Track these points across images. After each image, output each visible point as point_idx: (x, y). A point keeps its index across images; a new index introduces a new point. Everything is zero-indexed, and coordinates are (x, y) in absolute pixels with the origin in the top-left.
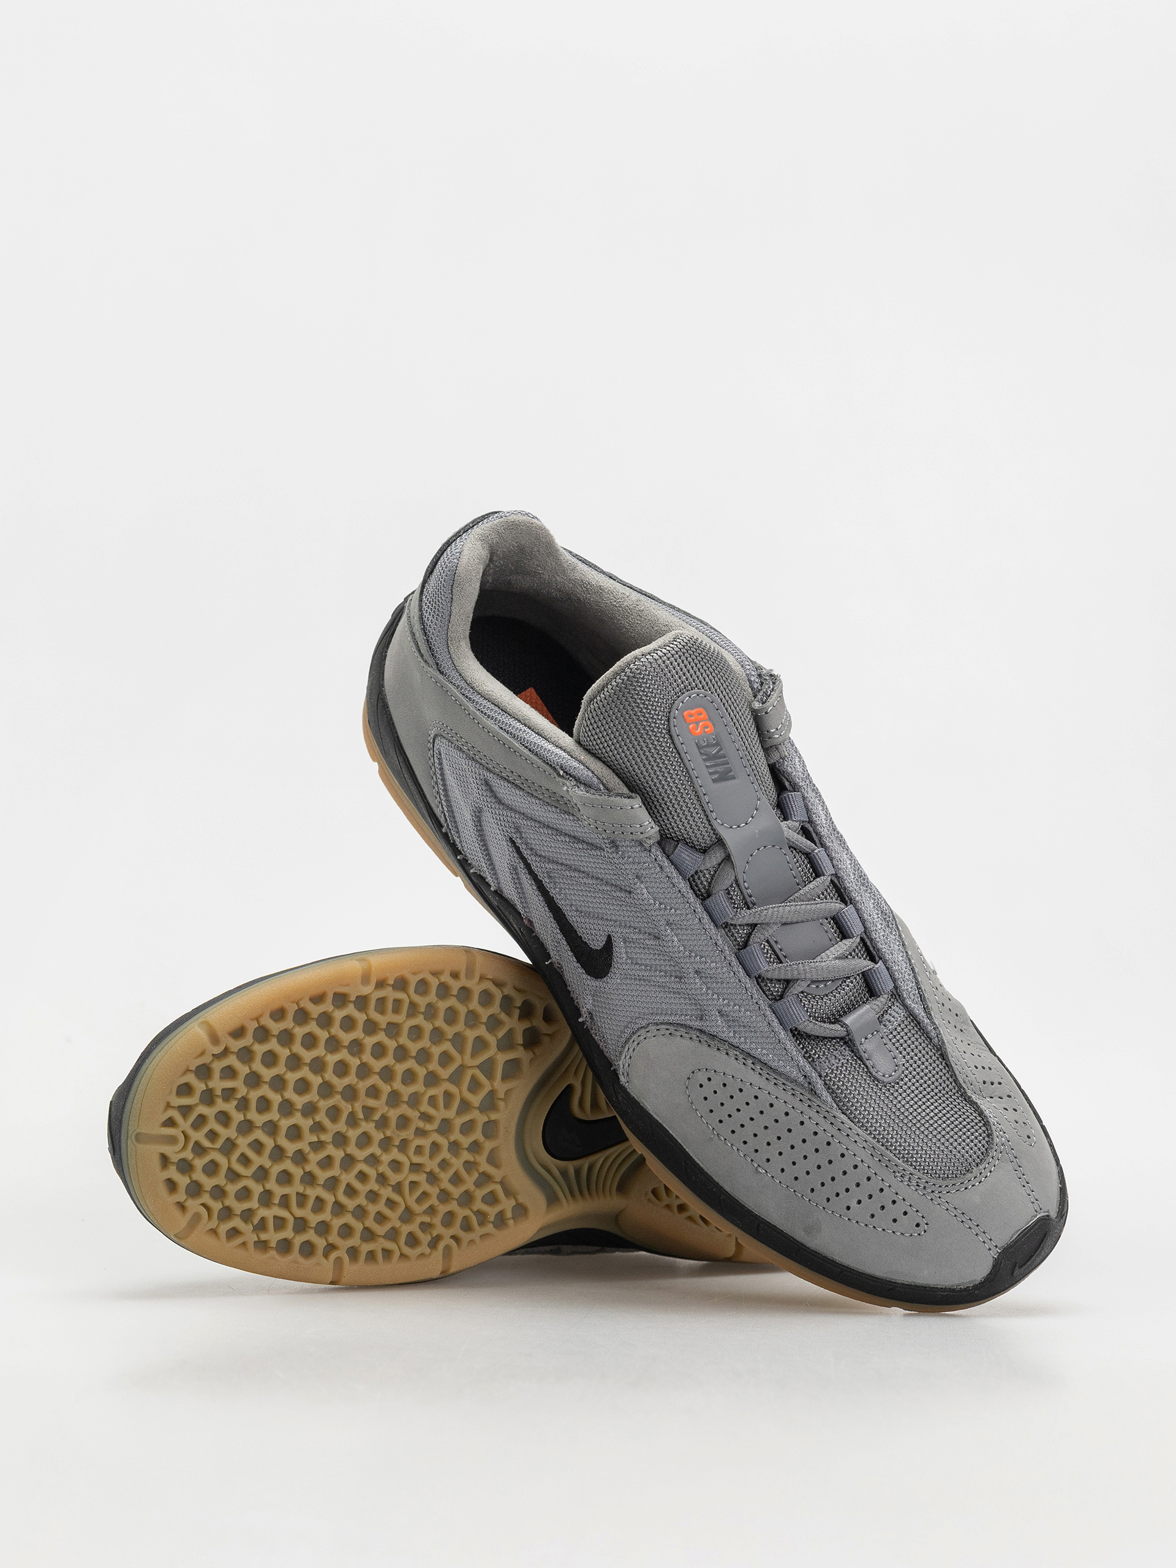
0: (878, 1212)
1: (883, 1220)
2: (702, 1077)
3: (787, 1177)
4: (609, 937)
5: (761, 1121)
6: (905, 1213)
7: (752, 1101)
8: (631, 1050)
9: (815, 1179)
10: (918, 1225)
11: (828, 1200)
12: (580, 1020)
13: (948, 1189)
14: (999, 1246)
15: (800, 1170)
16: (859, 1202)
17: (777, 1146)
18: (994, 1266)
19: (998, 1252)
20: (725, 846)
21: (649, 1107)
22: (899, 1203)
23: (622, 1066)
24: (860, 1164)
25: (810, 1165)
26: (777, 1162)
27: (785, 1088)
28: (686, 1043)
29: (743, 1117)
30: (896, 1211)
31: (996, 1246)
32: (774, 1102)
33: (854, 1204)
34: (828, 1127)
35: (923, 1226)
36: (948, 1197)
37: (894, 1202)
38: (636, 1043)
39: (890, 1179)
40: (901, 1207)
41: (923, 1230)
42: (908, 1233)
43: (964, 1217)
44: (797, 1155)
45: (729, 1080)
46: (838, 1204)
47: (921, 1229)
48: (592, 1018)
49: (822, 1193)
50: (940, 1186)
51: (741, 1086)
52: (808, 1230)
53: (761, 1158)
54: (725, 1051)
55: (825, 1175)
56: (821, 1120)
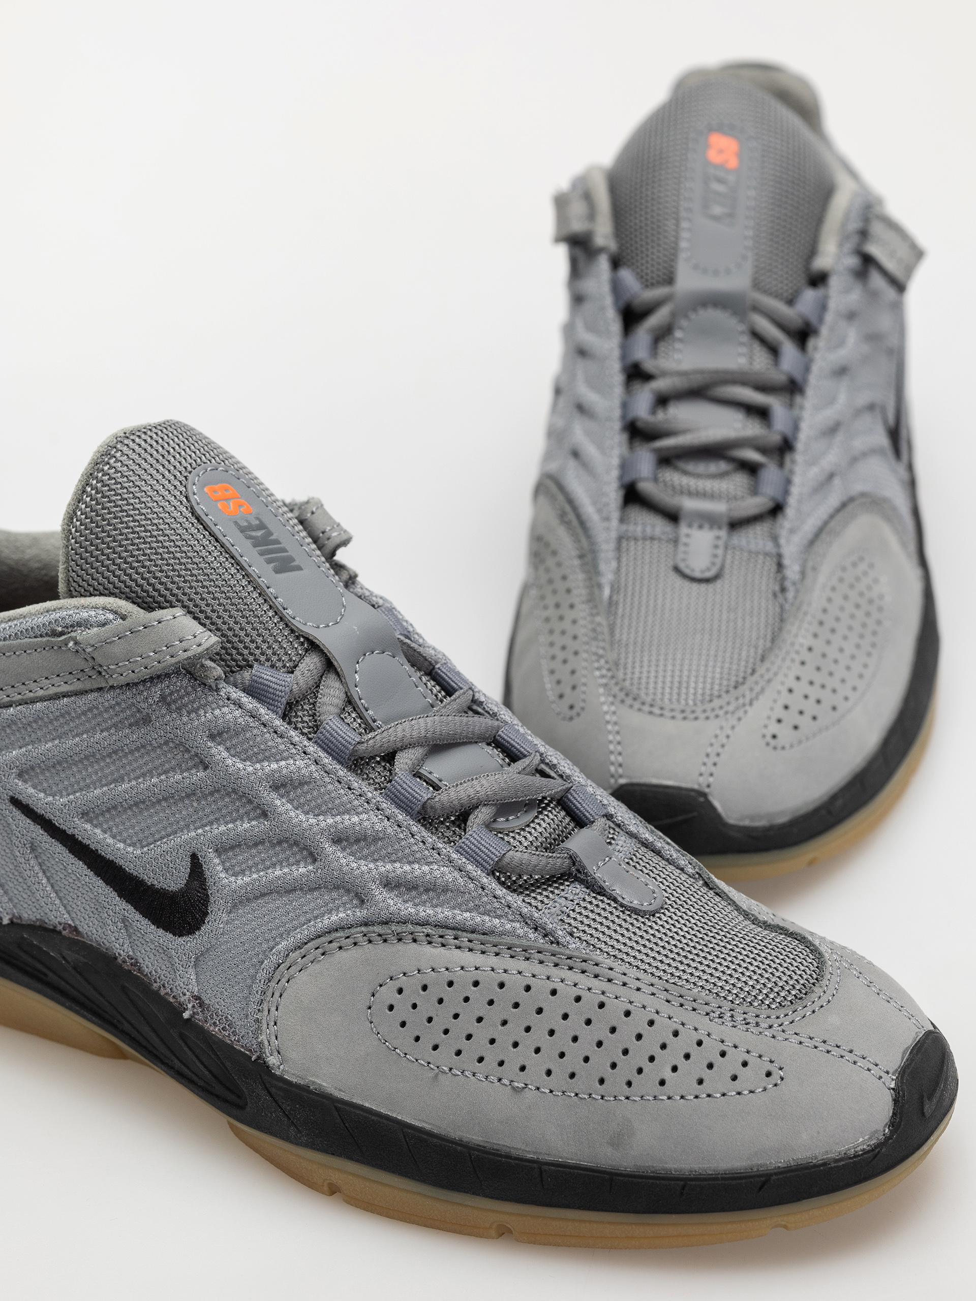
0: (706, 1074)
1: (717, 1081)
2: (388, 994)
3: (559, 1079)
4: (194, 857)
5: (493, 1015)
6: (745, 1064)
7: (472, 992)
8: (273, 1009)
9: (601, 1061)
10: (769, 1074)
11: (629, 1084)
12: (186, 1015)
13: (790, 1018)
14: (891, 1071)
15: (573, 1061)
16: (675, 1069)
17: (528, 1042)
18: (896, 1101)
19: (893, 1080)
20: (319, 647)
21: (324, 1084)
22: (730, 1052)
23: (266, 1043)
24: (655, 1017)
25: (586, 1046)
26: (537, 1065)
27: (513, 954)
28: (350, 956)
29: (467, 1023)
30: (732, 1063)
31: (888, 1073)
32: (504, 977)
33: (668, 1074)
34: (594, 983)
35: (777, 1074)
36: (795, 1028)
37: (723, 1054)
38: (277, 994)
39: (704, 1024)
40: (735, 1057)
41: (779, 1077)
42: (759, 1088)
43: (828, 1047)
44: (562, 1041)
45: (429, 978)
46: (646, 1084)
47: (775, 1078)
48: (202, 1004)
49: (616, 1080)
50: (778, 1018)
51: (448, 976)
52: (616, 1141)
53: (511, 1068)
54: (410, 936)
55: (612, 1050)
56: (579, 978)
